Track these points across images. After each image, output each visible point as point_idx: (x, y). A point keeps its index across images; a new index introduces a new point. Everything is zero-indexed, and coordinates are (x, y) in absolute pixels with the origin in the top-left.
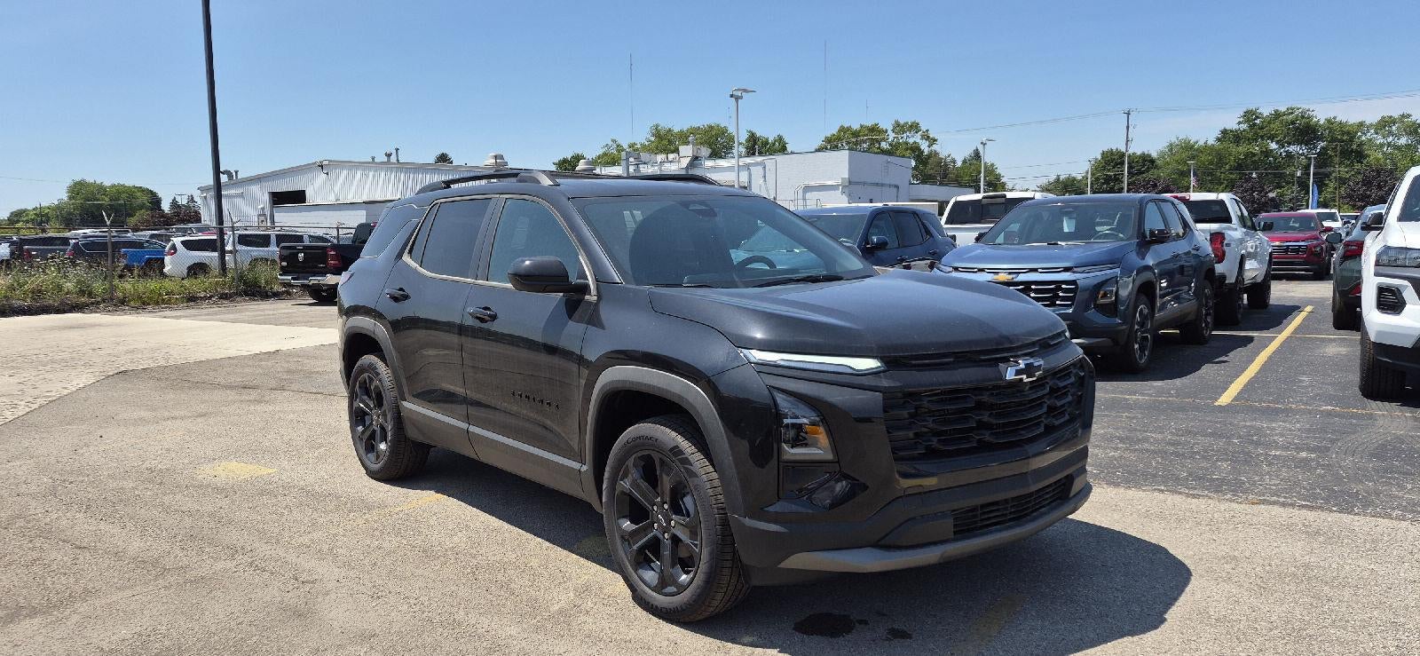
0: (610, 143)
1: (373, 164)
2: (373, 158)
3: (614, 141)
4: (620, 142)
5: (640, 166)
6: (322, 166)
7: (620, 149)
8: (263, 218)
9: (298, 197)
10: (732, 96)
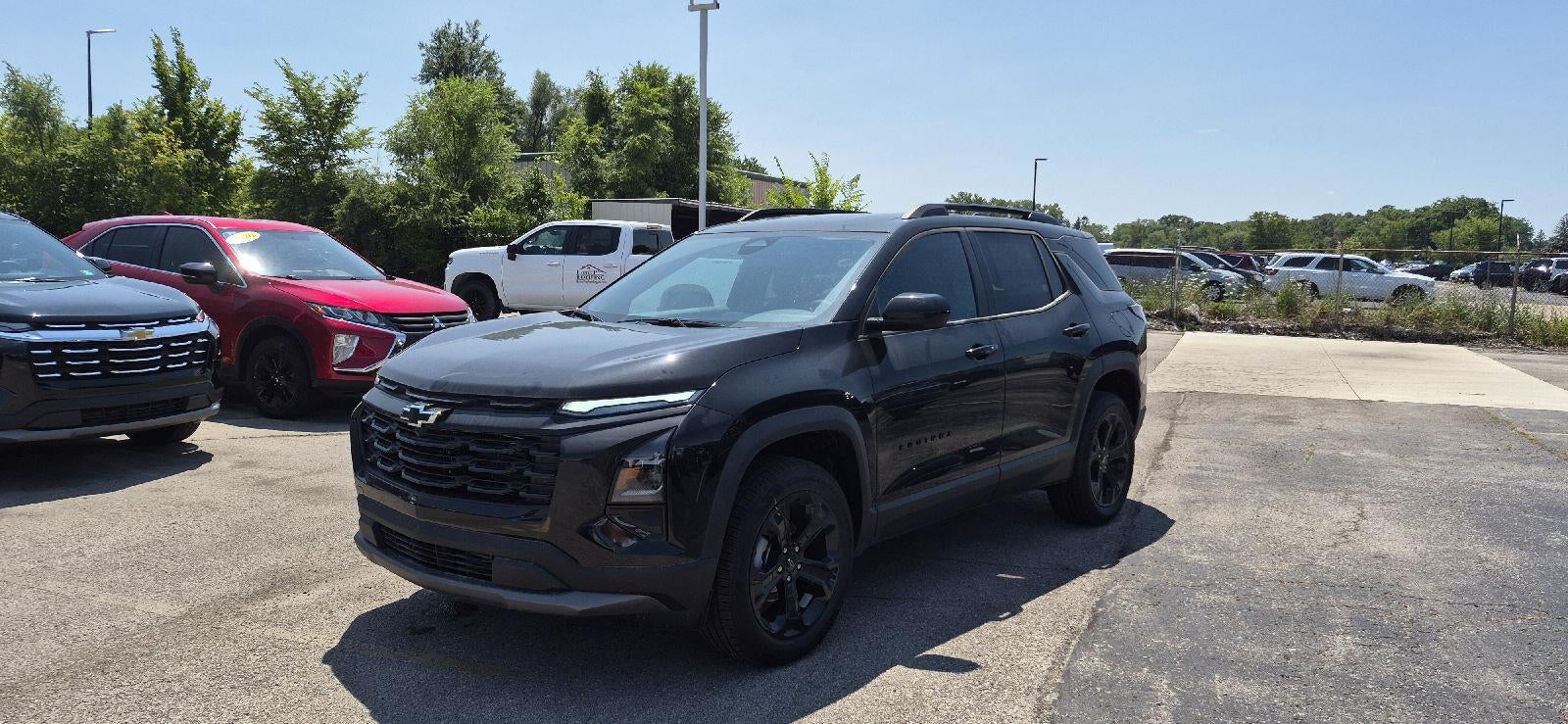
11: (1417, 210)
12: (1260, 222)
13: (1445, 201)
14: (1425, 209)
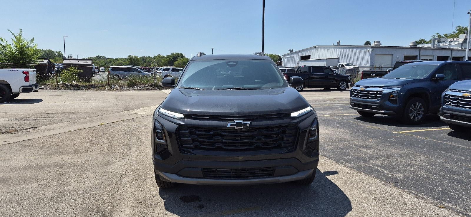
0: (435, 34)
1: (333, 46)
2: (333, 44)
3: (437, 34)
4: (439, 34)
5: (440, 43)
6: (315, 47)
7: (440, 36)
8: (298, 64)
9: (307, 58)
10: (468, 13)
11: (167, 56)
12: (131, 58)
13: (173, 53)
14: (169, 56)
